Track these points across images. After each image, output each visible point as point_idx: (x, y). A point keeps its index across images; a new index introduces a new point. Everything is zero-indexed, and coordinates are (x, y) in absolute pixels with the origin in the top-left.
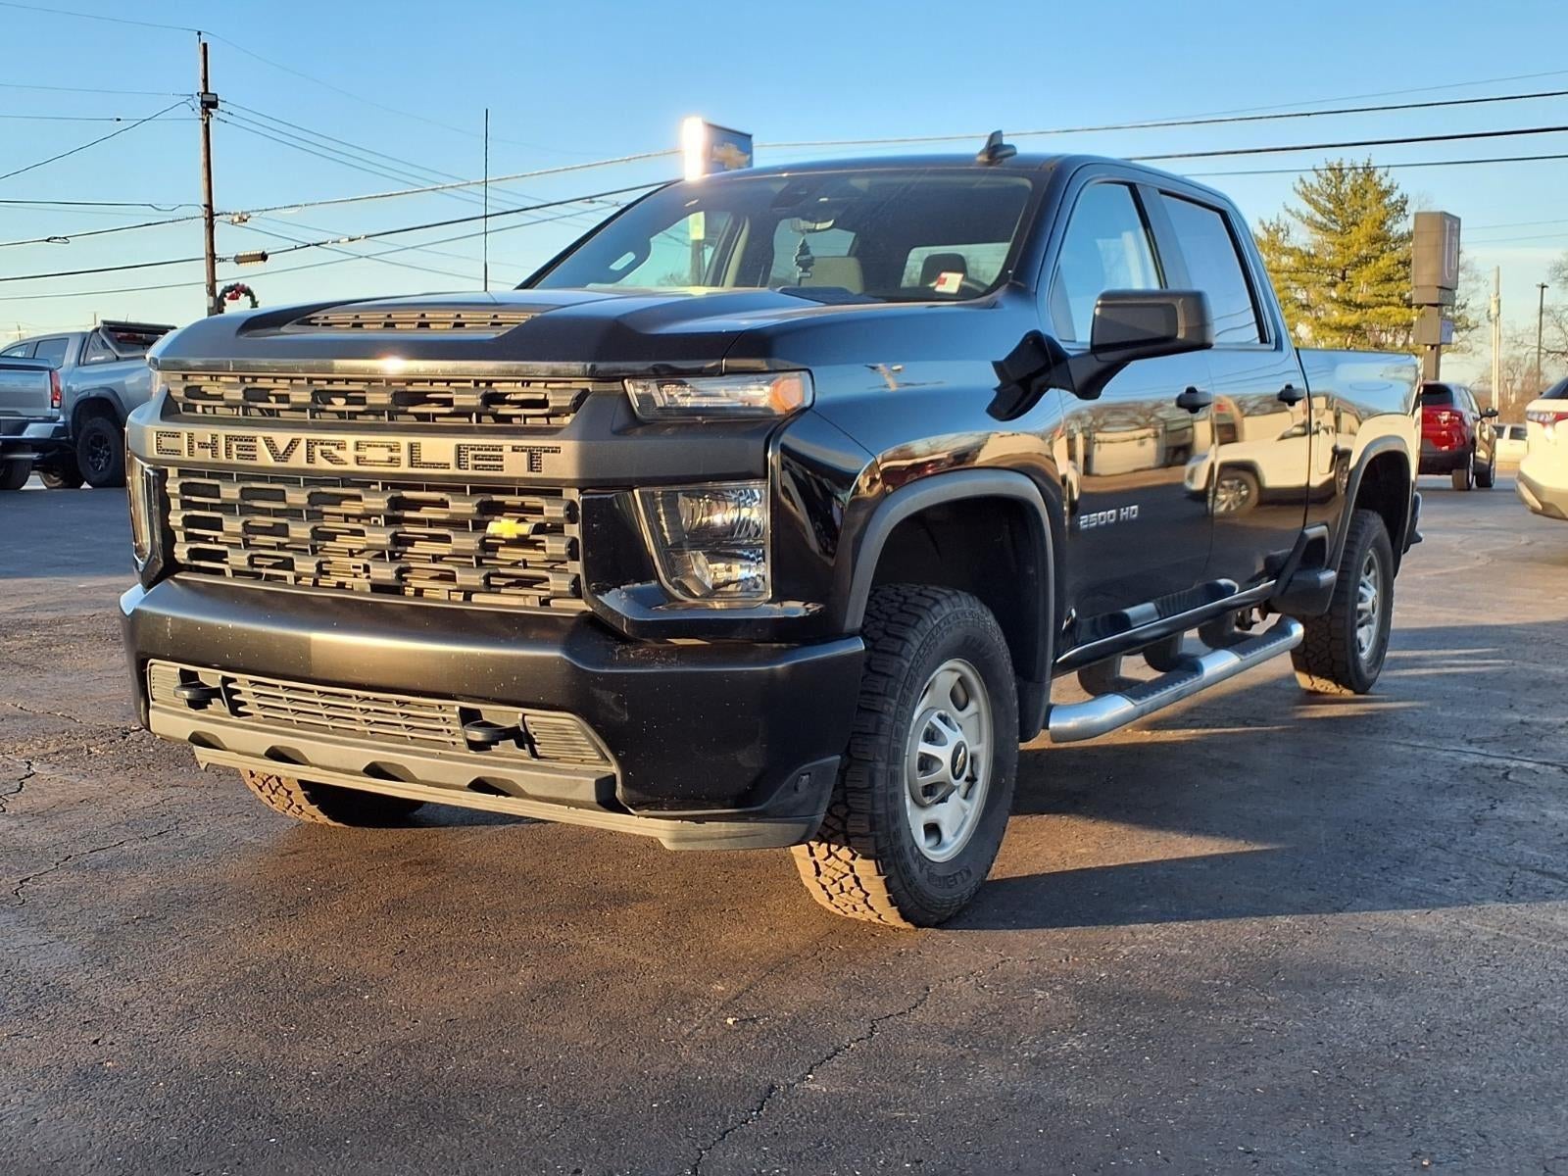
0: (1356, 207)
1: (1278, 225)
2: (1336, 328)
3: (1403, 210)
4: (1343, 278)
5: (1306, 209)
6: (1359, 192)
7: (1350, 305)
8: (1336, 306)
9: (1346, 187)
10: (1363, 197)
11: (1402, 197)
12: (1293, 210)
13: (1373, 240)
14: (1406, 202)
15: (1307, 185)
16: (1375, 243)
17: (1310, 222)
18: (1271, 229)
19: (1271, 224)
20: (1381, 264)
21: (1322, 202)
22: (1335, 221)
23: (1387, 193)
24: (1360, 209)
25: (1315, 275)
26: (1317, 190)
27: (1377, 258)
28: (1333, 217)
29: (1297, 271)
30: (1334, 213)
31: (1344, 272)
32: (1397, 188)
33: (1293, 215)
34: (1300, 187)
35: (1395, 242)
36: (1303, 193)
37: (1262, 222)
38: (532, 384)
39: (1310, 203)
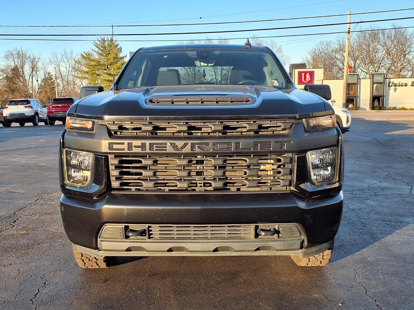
0: (109, 50)
1: (89, 53)
2: (108, 81)
3: (121, 51)
4: (108, 68)
5: (97, 49)
6: (110, 46)
7: (110, 75)
8: (107, 75)
9: (106, 44)
10: (111, 46)
11: (120, 47)
12: (93, 50)
13: (115, 58)
14: (122, 49)
15: (96, 43)
16: (115, 59)
17: (98, 53)
18: (87, 54)
19: (87, 53)
20: (117, 64)
21: (100, 48)
22: (104, 53)
23: (117, 46)
24: (110, 50)
25: (100, 67)
26: (98, 45)
27: (116, 63)
28: (104, 52)
29: (96, 66)
30: (104, 51)
31: (107, 66)
32: (119, 45)
33: (93, 51)
34: (94, 44)
35: (120, 59)
36: (95, 45)
37: (85, 52)
38: (272, 121)
39: (97, 48)
